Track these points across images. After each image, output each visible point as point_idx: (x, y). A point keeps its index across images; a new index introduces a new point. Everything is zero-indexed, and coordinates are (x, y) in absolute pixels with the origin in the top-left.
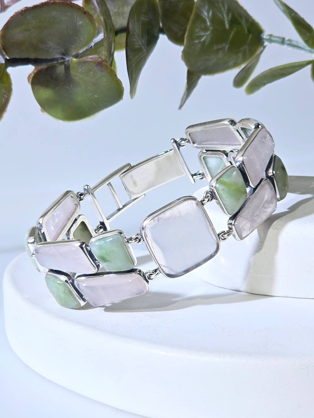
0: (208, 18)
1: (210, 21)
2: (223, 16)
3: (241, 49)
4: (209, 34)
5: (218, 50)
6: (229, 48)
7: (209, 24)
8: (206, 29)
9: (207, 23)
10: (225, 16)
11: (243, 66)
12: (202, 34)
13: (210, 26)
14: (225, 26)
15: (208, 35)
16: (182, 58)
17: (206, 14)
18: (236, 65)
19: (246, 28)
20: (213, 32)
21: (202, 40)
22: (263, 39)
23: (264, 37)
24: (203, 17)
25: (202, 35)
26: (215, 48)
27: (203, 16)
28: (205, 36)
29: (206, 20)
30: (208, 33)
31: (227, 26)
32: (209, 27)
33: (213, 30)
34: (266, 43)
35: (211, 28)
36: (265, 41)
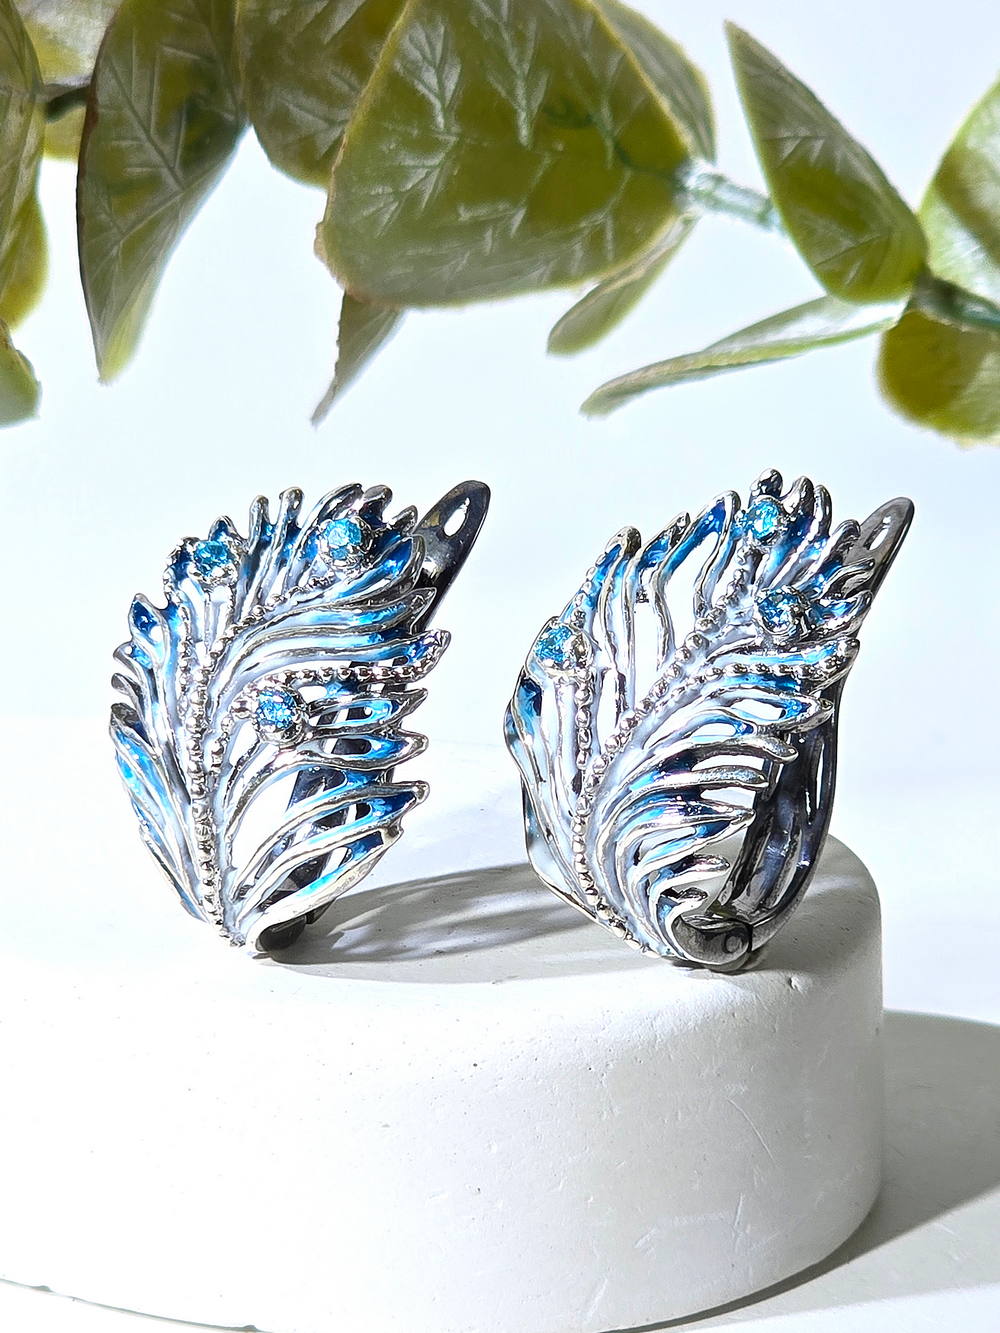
0: (441, 97)
1: (446, 111)
2: (511, 92)
3: (583, 224)
4: (441, 165)
5: (478, 226)
6: (527, 219)
7: (440, 120)
8: (427, 144)
9: (432, 118)
10: (520, 92)
11: (590, 285)
12: (409, 162)
13: (448, 131)
14: (514, 129)
15: (433, 168)
16: (317, 251)
17: (433, 81)
18: (560, 277)
19: (609, 143)
20: (455, 154)
21: (409, 186)
22: (683, 189)
23: (691, 182)
24: (416, 92)
25: (409, 167)
26: (465, 215)
27: (421, 87)
28: (420, 170)
29: (430, 104)
30: (436, 161)
31: (524, 133)
32: (441, 137)
33: (458, 145)
34: (695, 209)
35: (453, 139)
36: (691, 198)
